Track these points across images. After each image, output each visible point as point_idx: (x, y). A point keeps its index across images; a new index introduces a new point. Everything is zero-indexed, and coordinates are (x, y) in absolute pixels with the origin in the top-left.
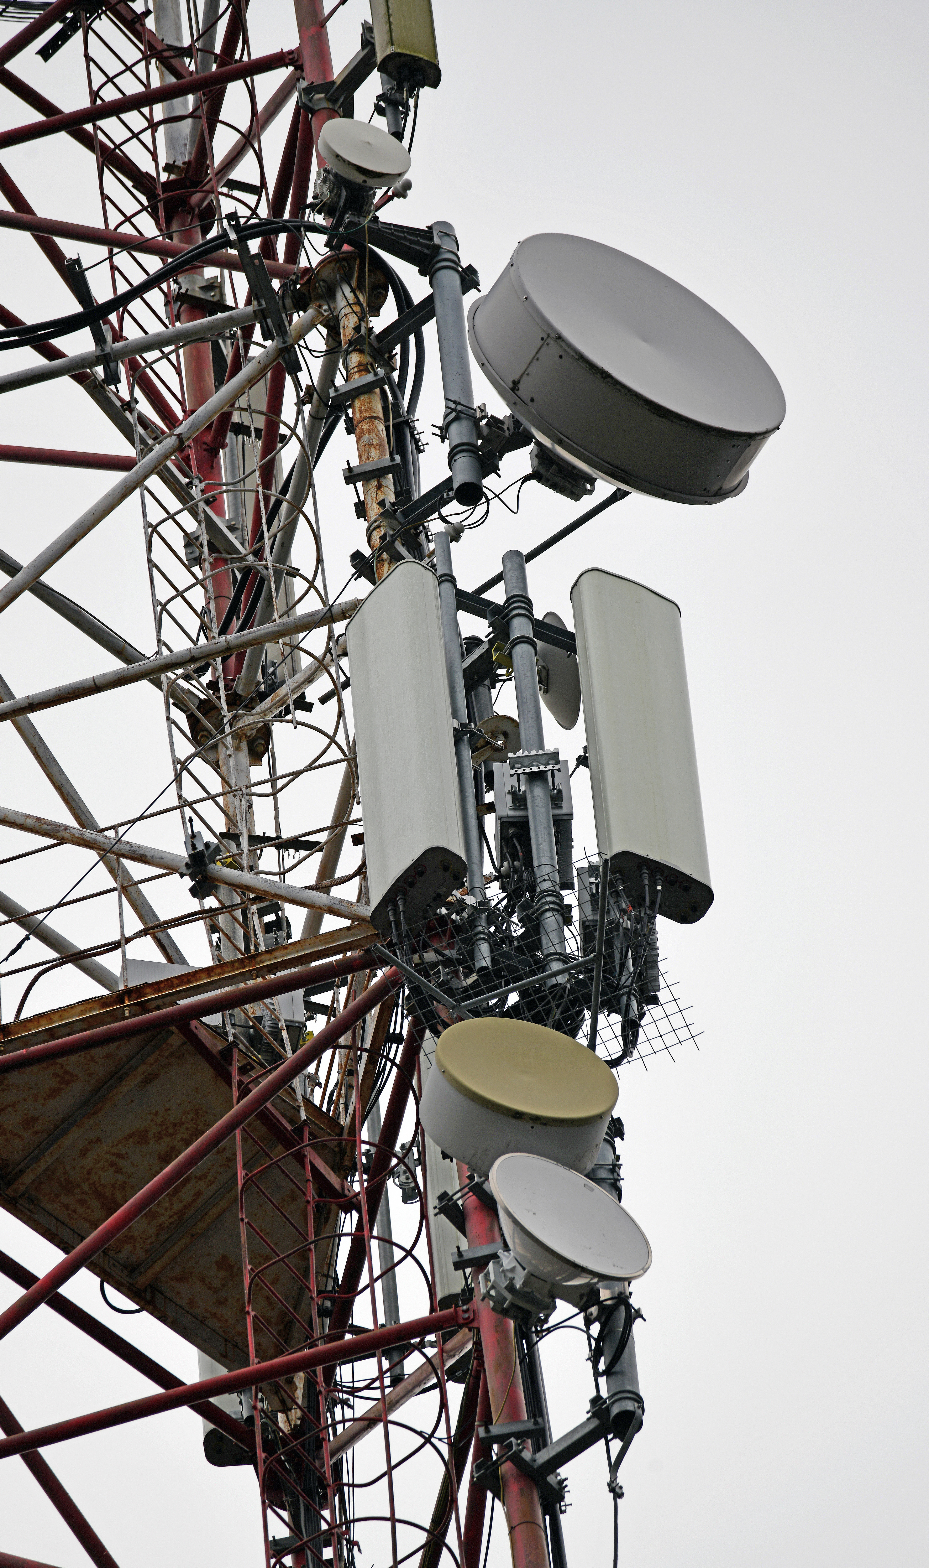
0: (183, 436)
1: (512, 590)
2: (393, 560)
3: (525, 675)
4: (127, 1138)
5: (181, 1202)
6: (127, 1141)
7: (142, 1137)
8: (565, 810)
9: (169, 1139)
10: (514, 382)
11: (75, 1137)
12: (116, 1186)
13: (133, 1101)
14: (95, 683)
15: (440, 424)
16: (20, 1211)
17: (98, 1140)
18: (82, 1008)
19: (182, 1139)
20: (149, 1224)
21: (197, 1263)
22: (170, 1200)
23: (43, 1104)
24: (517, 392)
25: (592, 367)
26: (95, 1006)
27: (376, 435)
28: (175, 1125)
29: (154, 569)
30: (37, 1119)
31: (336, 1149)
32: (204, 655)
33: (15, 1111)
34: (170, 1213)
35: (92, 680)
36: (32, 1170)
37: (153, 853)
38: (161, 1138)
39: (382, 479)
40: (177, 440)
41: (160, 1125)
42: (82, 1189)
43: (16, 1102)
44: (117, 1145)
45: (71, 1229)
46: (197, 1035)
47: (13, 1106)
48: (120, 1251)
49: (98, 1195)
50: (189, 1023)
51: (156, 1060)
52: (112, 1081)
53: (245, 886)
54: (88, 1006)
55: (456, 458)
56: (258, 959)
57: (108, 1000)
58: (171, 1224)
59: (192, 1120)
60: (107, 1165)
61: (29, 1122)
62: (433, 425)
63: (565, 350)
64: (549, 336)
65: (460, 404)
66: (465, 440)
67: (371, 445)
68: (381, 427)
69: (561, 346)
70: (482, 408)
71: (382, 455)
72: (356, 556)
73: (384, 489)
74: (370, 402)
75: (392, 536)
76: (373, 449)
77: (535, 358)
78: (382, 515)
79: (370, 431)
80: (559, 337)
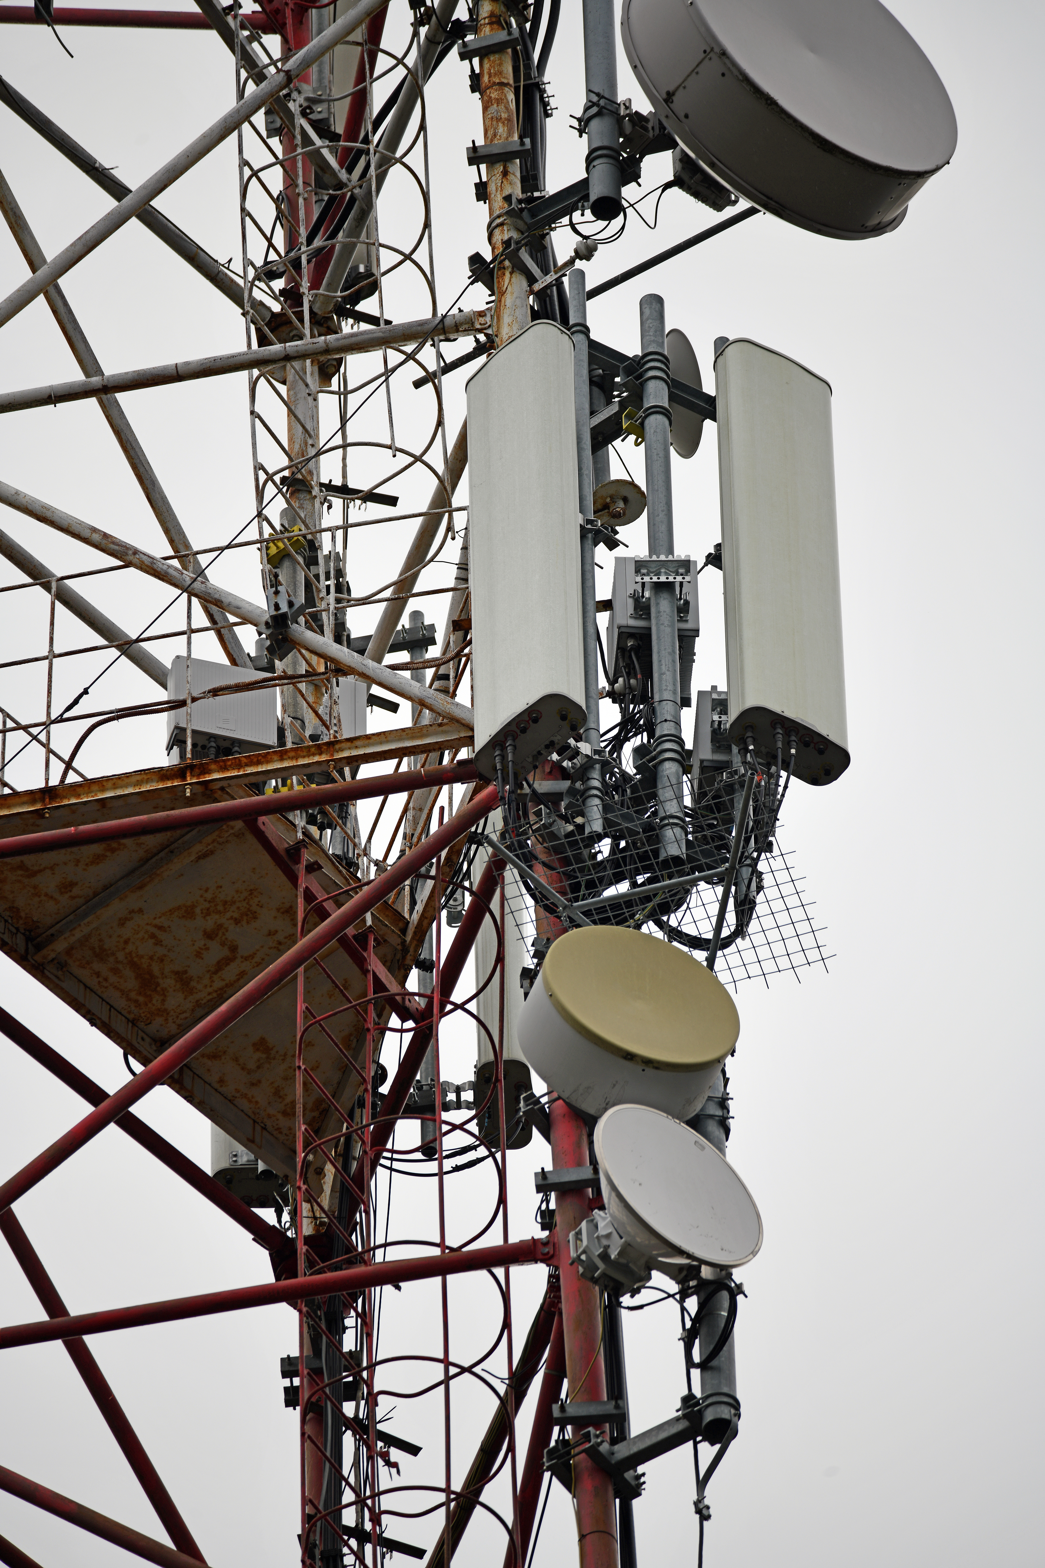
0: (292, 73)
1: (649, 345)
2: (515, 269)
3: (658, 454)
4: (171, 911)
5: (223, 980)
6: (171, 914)
7: (189, 912)
8: (689, 625)
9: (217, 916)
10: (668, 93)
11: (116, 908)
12: (155, 958)
13: (182, 875)
14: (177, 372)
15: (579, 115)
16: (48, 978)
17: (140, 911)
18: (139, 778)
19: (231, 918)
20: (185, 999)
21: (232, 1042)
22: (211, 978)
23: (84, 870)
24: (670, 104)
25: (757, 91)
26: (153, 777)
27: (505, 107)
28: (225, 903)
29: (247, 219)
30: (76, 884)
31: (399, 947)
32: (300, 354)
33: (53, 874)
34: (210, 990)
35: (174, 367)
36: (65, 938)
37: (230, 599)
38: (208, 914)
39: (509, 165)
40: (285, 78)
41: (210, 902)
42: (117, 958)
43: (55, 864)
44: (160, 917)
45: (100, 997)
46: (263, 832)
47: (52, 868)
48: (150, 1023)
49: (134, 965)
50: (256, 820)
51: (213, 841)
52: (162, 854)
53: (329, 657)
54: (145, 777)
55: (595, 163)
56: (337, 747)
57: (168, 773)
58: (208, 1001)
59: (244, 900)
60: (146, 936)
61: (67, 887)
62: (571, 116)
63: (729, 68)
64: (712, 49)
65: (603, 97)
66: (606, 143)
67: (499, 119)
68: (511, 96)
69: (725, 64)
70: (627, 105)
71: (510, 133)
72: (476, 260)
73: (511, 177)
74: (500, 64)
75: (517, 243)
76: (500, 125)
77: (695, 71)
78: (508, 213)
79: (499, 101)
80: (724, 54)
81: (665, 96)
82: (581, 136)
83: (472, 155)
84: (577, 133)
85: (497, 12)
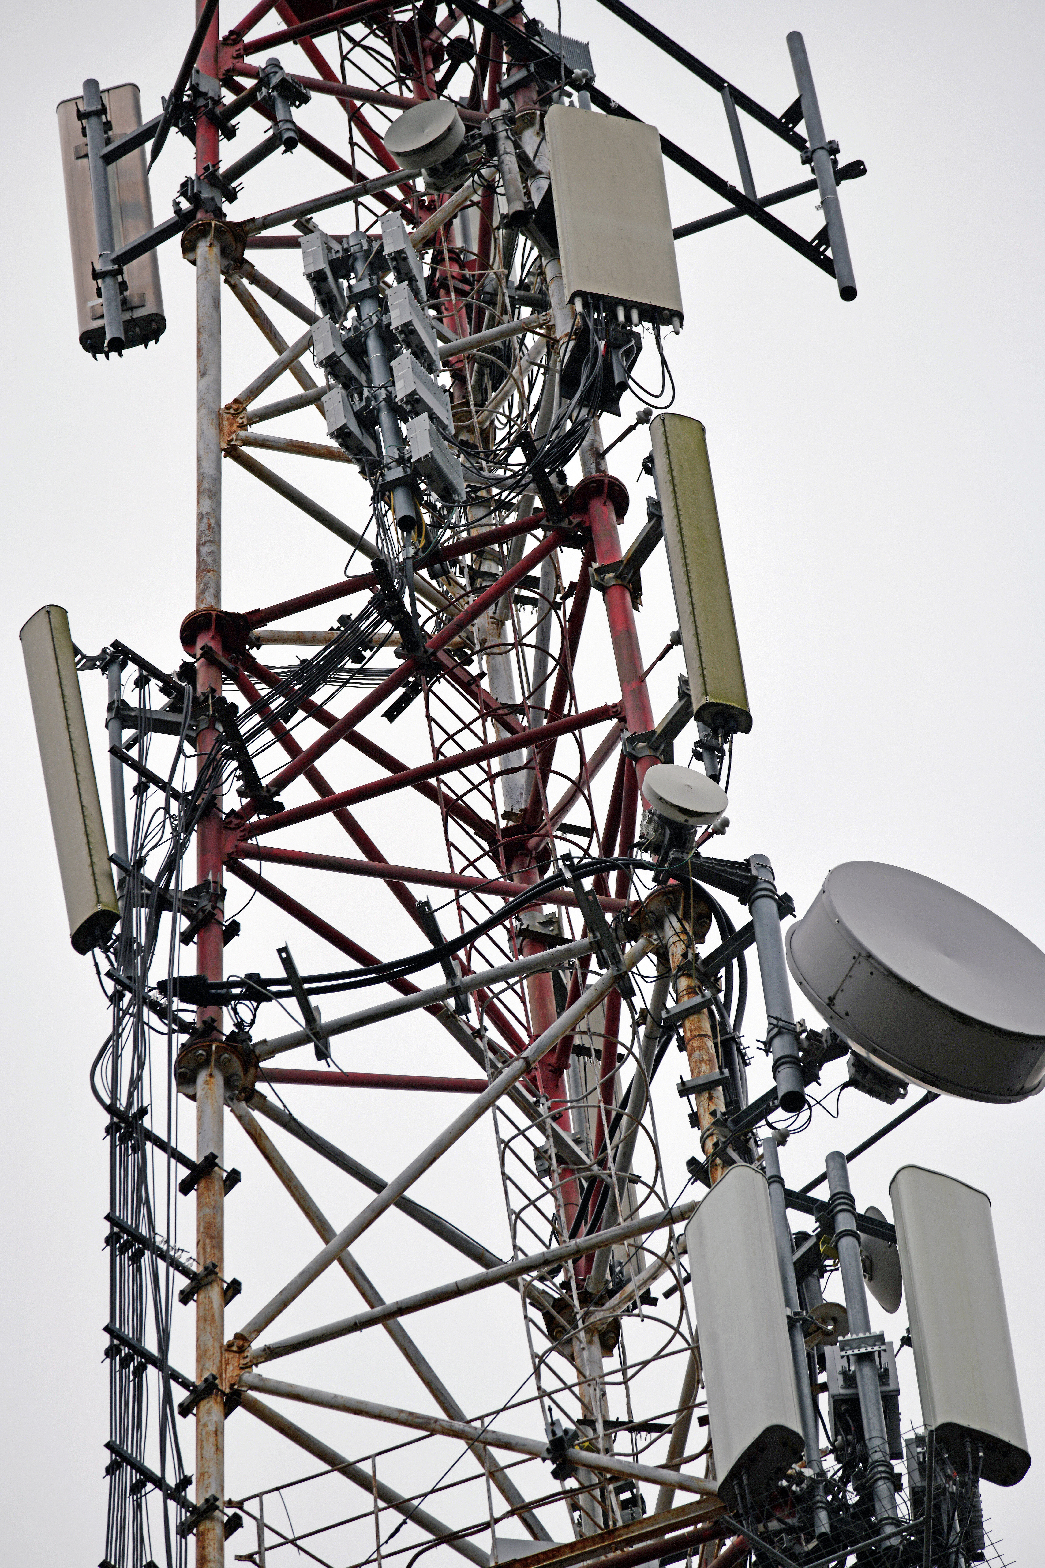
0: (529, 1059)
1: (836, 1188)
2: (725, 1165)
3: (851, 1264)
8: (892, 1387)
10: (830, 999)
14: (458, 1286)
24: (833, 1008)
25: (901, 982)
27: (705, 1051)
29: (508, 1181)
32: (556, 1258)
35: (455, 1284)
37: (517, 1440)
39: (711, 1089)
40: (524, 1063)
53: (602, 1467)
55: (779, 1069)
56: (616, 1533)
62: (757, 1040)
63: (875, 968)
64: (860, 955)
65: (781, 1020)
66: (787, 1053)
67: (702, 1061)
68: (710, 1044)
69: (871, 964)
70: (802, 1024)
71: (712, 1068)
72: (692, 1163)
73: (715, 1101)
74: (699, 1022)
75: (724, 1143)
76: (703, 1064)
77: (848, 976)
78: (714, 1124)
79: (700, 1048)
80: (870, 956)
81: (827, 1001)
82: (767, 1055)
83: (681, 1088)
84: (764, 1053)
85: (693, 985)
